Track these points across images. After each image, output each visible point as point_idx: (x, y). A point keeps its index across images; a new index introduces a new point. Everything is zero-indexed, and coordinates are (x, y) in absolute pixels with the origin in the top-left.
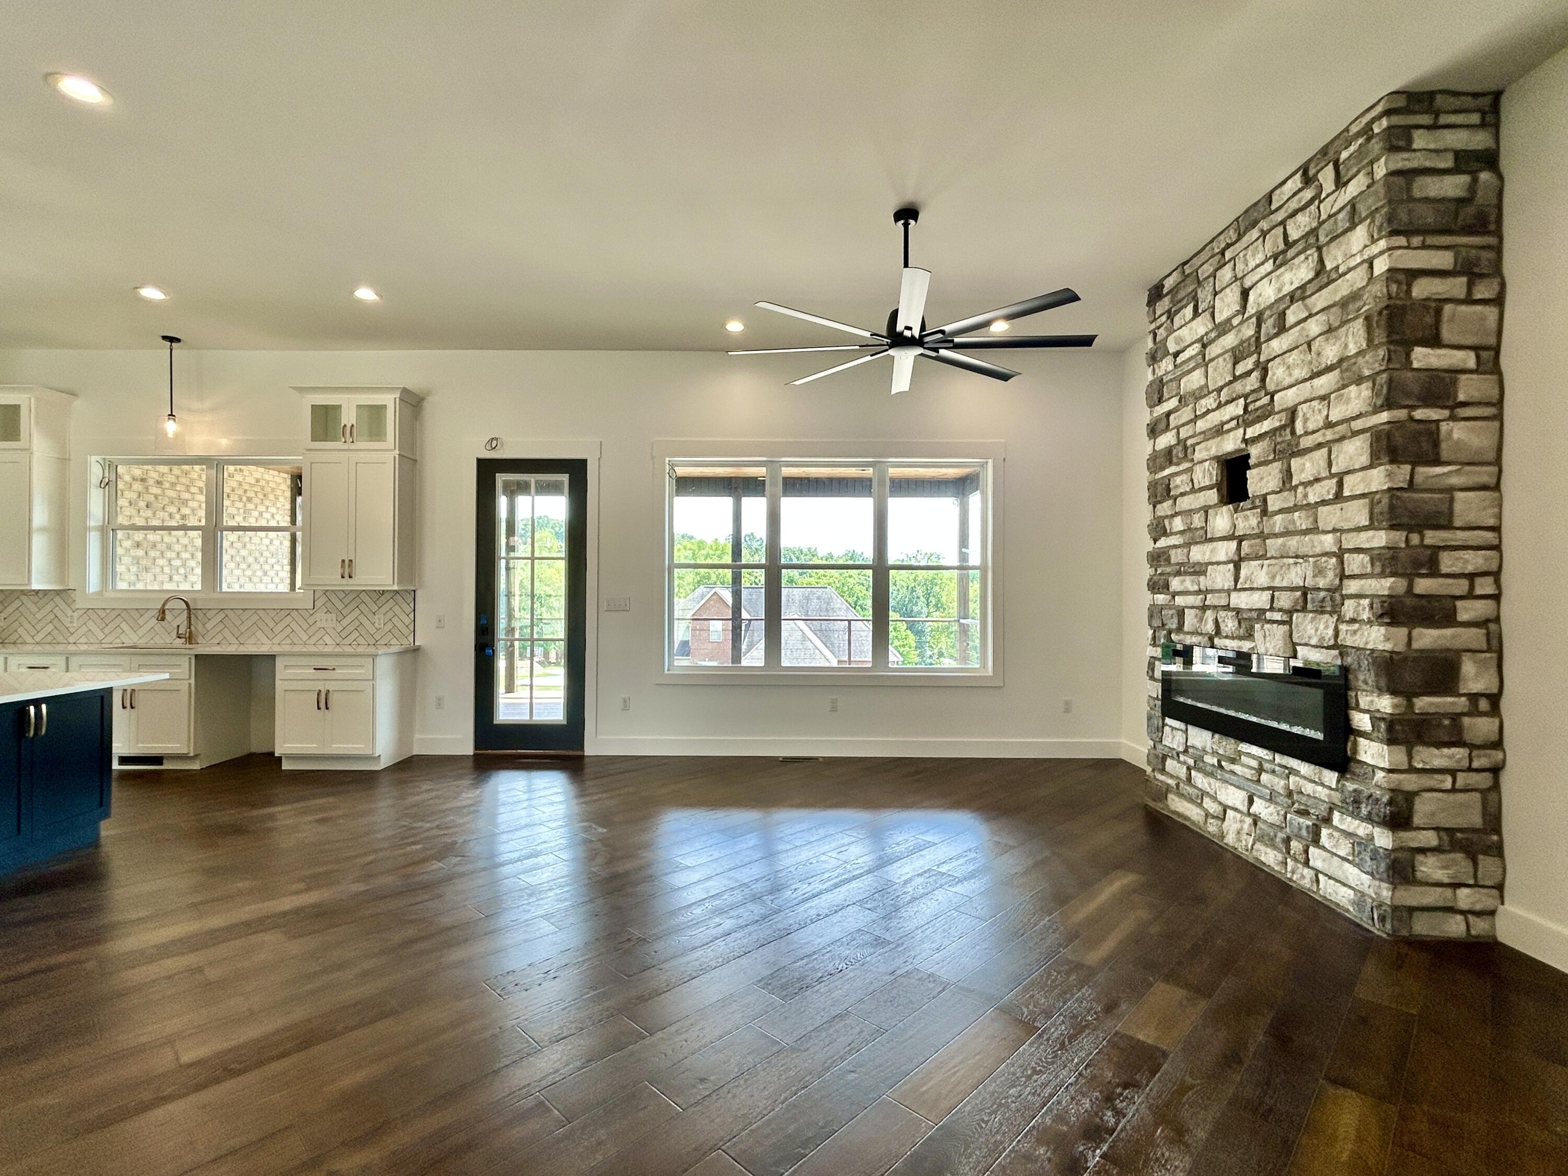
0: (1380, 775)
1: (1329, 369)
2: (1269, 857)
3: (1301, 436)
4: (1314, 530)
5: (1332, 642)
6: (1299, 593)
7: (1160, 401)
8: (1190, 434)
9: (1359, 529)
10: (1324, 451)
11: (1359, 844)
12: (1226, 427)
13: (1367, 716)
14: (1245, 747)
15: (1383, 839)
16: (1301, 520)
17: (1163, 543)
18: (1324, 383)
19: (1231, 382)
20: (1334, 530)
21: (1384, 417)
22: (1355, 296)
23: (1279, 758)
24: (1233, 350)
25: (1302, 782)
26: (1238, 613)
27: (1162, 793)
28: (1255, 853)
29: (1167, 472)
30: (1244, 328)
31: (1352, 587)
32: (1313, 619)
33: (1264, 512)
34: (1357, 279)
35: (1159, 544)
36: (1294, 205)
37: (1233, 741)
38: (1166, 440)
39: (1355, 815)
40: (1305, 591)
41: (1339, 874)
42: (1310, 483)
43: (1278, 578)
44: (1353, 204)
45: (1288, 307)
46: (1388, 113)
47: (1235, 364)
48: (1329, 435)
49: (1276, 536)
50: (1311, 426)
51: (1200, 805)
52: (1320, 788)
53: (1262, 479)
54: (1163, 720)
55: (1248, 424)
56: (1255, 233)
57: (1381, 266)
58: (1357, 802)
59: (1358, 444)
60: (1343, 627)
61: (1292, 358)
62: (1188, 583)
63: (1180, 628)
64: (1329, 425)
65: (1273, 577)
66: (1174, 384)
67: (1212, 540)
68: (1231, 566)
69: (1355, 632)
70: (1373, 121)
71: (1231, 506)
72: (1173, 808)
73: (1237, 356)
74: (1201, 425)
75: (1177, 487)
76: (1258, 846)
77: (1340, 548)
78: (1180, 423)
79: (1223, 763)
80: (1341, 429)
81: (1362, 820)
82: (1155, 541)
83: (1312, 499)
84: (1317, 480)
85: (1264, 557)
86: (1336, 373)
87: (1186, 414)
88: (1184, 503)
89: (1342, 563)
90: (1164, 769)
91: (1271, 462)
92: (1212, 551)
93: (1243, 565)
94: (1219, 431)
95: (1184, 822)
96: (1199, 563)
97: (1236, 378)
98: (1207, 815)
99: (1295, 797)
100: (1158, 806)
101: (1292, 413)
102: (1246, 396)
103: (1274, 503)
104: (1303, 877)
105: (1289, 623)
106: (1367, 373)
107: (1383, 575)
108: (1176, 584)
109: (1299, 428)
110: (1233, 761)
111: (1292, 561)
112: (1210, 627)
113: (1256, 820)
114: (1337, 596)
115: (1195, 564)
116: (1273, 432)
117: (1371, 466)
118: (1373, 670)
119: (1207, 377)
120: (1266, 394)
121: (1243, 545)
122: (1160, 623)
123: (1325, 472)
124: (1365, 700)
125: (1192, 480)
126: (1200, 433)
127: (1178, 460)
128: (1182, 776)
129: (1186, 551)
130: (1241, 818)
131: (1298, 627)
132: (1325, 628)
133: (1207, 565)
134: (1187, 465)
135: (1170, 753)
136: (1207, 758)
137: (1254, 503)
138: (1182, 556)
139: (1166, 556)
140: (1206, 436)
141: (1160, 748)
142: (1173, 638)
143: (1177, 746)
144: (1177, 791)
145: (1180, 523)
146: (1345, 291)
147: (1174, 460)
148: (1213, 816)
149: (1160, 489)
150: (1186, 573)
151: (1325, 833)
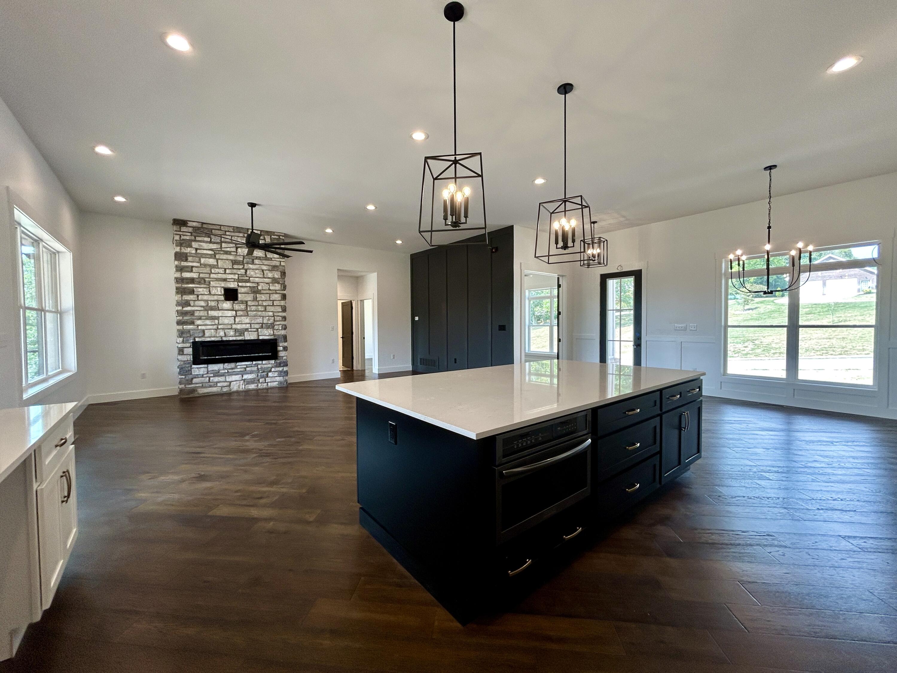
0: (284, 357)
1: (269, 278)
2: (252, 386)
3: (261, 290)
4: (265, 310)
5: (272, 334)
6: (260, 324)
7: (186, 260)
8: (207, 276)
9: (278, 312)
10: (269, 295)
11: (279, 372)
12: (228, 280)
13: (282, 348)
14: (238, 364)
15: (286, 369)
16: (261, 308)
17: (189, 308)
18: (267, 280)
19: (230, 269)
20: (272, 312)
22: (277, 266)
23: (254, 363)
24: (232, 260)
25: (262, 365)
27: (194, 390)
28: (246, 388)
29: (190, 285)
31: (278, 323)
32: (266, 330)
34: (277, 263)
35: (184, 309)
37: (233, 363)
39: (280, 366)
40: (262, 324)
41: (275, 380)
42: (264, 301)
43: (253, 321)
45: (255, 259)
46: (284, 236)
47: (233, 264)
48: (270, 292)
49: (251, 311)
51: (217, 386)
52: (269, 365)
53: (245, 297)
54: (191, 366)
55: (239, 282)
57: (283, 264)
59: (278, 295)
60: (275, 331)
61: (257, 271)
62: (208, 322)
63: (203, 336)
64: (270, 290)
65: (251, 321)
66: (197, 259)
67: (220, 310)
68: (233, 318)
69: (277, 332)
70: (281, 236)
71: (231, 301)
72: (202, 392)
73: (234, 262)
74: (212, 276)
75: (199, 291)
77: (274, 315)
78: (200, 272)
80: (274, 292)
83: (264, 304)
84: (266, 300)
85: (248, 316)
86: (271, 279)
88: (203, 297)
89: (274, 318)
90: (192, 383)
91: (248, 293)
92: (221, 313)
93: (236, 318)
94: (225, 280)
95: (208, 394)
96: (215, 317)
97: (233, 269)
98: (222, 387)
99: (260, 369)
100: (192, 395)
101: (257, 284)
102: (238, 274)
103: (249, 303)
104: (263, 386)
105: (257, 331)
106: (281, 282)
107: (285, 321)
109: (260, 288)
110: (232, 369)
111: (258, 317)
112: (222, 334)
113: (244, 380)
115: (212, 317)
116: (250, 287)
117: (281, 300)
118: (283, 339)
119: (217, 263)
120: (247, 277)
121: (237, 312)
122: (188, 335)
123: (268, 299)
124: (281, 344)
125: (210, 291)
126: (212, 278)
127: (199, 283)
128: (205, 381)
129: (206, 312)
130: (238, 382)
131: (261, 332)
132: (270, 331)
133: (219, 317)
134: (205, 286)
135: (197, 376)
136: (221, 372)
137: (242, 302)
138: (202, 313)
139: (192, 313)
140: (217, 280)
141: (191, 376)
142: (197, 340)
143: (201, 373)
144: (202, 387)
145: (203, 303)
146: (274, 264)
147: (195, 283)
148: (225, 387)
149: (187, 291)
150: (205, 319)
151: (270, 374)
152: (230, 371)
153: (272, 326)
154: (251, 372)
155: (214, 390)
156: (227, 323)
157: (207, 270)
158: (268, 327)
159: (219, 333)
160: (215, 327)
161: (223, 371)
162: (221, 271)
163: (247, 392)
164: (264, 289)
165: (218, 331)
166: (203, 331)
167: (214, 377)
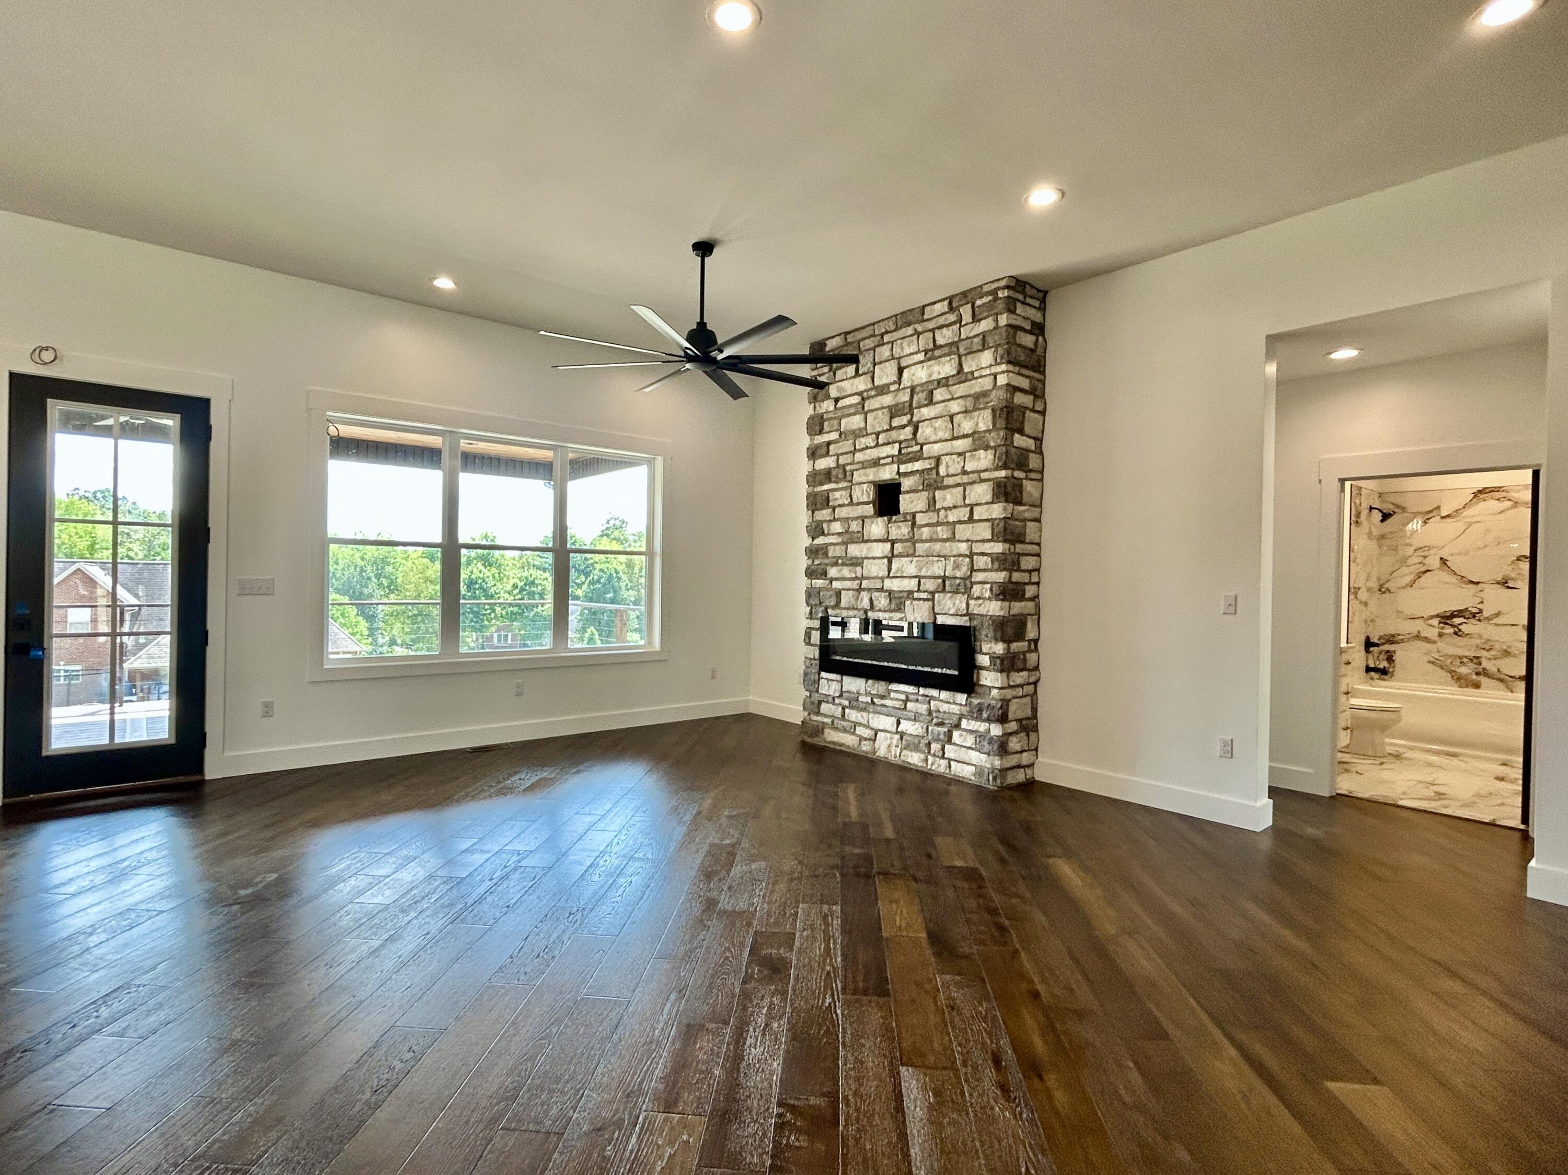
0: (995, 692)
1: (965, 436)
2: (914, 759)
3: (943, 477)
4: (952, 538)
5: (965, 612)
6: (940, 581)
7: (821, 432)
8: (849, 461)
9: (983, 541)
10: (961, 489)
11: (980, 736)
12: (882, 462)
13: (987, 657)
14: (894, 686)
15: (996, 730)
16: (942, 532)
17: (820, 540)
18: (961, 445)
19: (887, 430)
20: (967, 541)
21: (1003, 473)
22: (984, 394)
23: (922, 691)
24: (890, 408)
25: (940, 704)
26: (890, 594)
27: (818, 730)
28: (902, 758)
29: (826, 487)
30: (901, 394)
31: (979, 577)
32: (951, 597)
33: (914, 524)
34: (987, 383)
35: (817, 542)
36: (941, 321)
37: (883, 683)
38: (823, 463)
39: (978, 718)
40: (944, 579)
41: (966, 759)
42: (950, 508)
43: (924, 570)
44: (984, 335)
45: (936, 389)
46: (1007, 287)
47: (891, 418)
48: (965, 479)
49: (922, 541)
50: (951, 471)
51: (854, 733)
52: (954, 706)
53: (912, 502)
54: (819, 674)
55: (901, 462)
56: (910, 331)
57: (1002, 380)
58: (980, 711)
59: (985, 487)
60: (972, 602)
61: (938, 423)
62: (846, 572)
63: (837, 605)
64: (964, 472)
65: (921, 569)
66: (835, 422)
67: (867, 541)
68: (886, 560)
69: (980, 605)
70: (998, 289)
71: (885, 518)
72: (829, 739)
73: (894, 412)
74: (859, 457)
75: (836, 499)
76: (905, 752)
77: (971, 552)
78: (840, 452)
79: (875, 700)
80: (974, 477)
81: (984, 721)
82: (813, 539)
83: (951, 518)
84: (955, 507)
85: (913, 555)
86: (970, 439)
87: (847, 446)
88: (841, 513)
89: (972, 561)
90: (819, 712)
91: (920, 491)
92: (868, 549)
93: (894, 560)
94: (876, 463)
95: (839, 748)
96: (856, 558)
97: (891, 429)
98: (862, 739)
99: (934, 715)
100: (815, 741)
101: (938, 460)
102: (900, 442)
103: (921, 519)
104: (939, 766)
105: (933, 600)
106: (992, 444)
107: (999, 570)
108: (833, 572)
109: (942, 471)
110: (883, 697)
111: (936, 559)
112: (866, 603)
113: (902, 735)
114: (968, 582)
115: (852, 558)
116: (922, 472)
117: (992, 503)
118: (991, 628)
119: (866, 422)
120: (917, 444)
121: (895, 546)
122: (818, 601)
123: (960, 503)
124: (985, 647)
125: (851, 496)
126: (858, 463)
127: (837, 479)
128: (837, 715)
129: (843, 548)
130: (889, 735)
131: (941, 602)
132: (960, 602)
134: (846, 484)
135: (826, 699)
136: (862, 699)
137: (905, 518)
138: (840, 552)
139: (824, 551)
140: (865, 465)
141: (817, 697)
142: (829, 613)
143: (832, 693)
144: (832, 727)
145: (839, 527)
146: (978, 389)
147: (833, 479)
148: (866, 739)
149: (819, 500)
150: (843, 564)
151: (956, 734)
153: (965, 586)
154: (916, 718)
155: (848, 740)
156: (876, 574)
157: (850, 444)
158: (956, 589)
159: (862, 599)
160: (855, 584)
161: (865, 699)
163: (904, 769)
165: (863, 594)
166: (838, 594)
167: (850, 707)
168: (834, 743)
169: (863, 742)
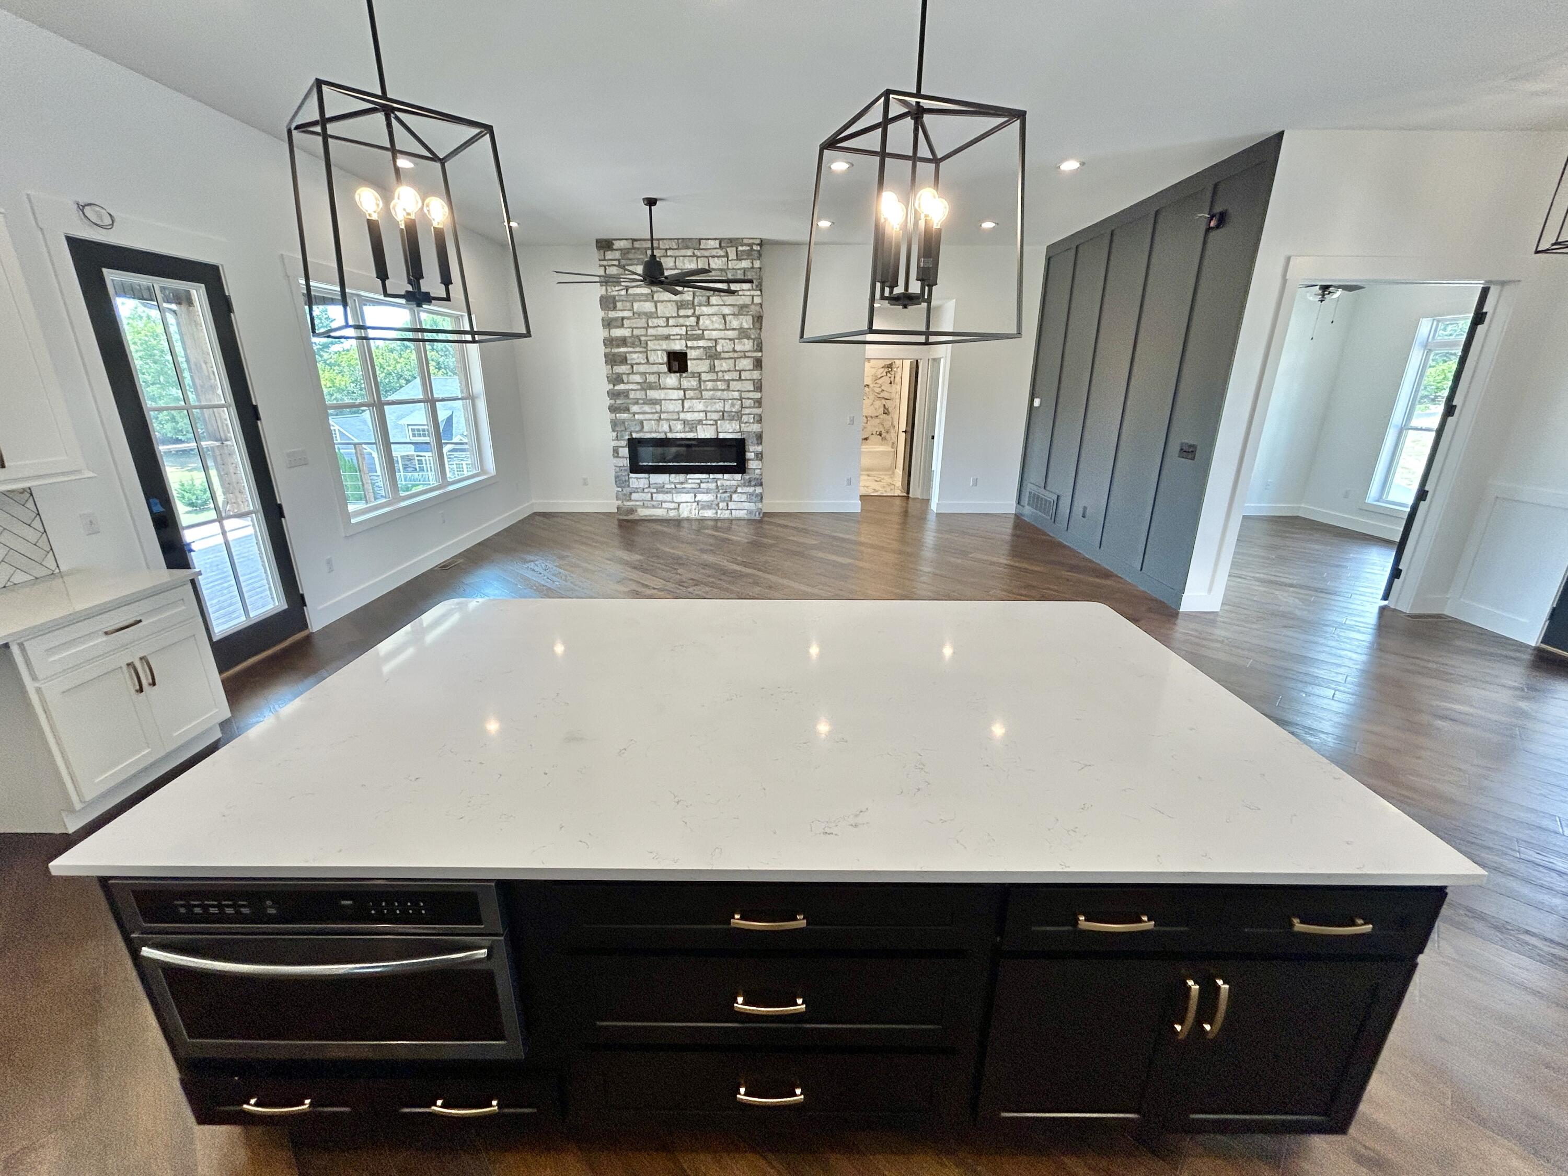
0: (757, 471)
1: (734, 329)
2: (709, 514)
3: (720, 353)
4: (728, 389)
5: (738, 430)
6: (721, 413)
7: (615, 308)
8: (642, 333)
9: (749, 391)
10: (733, 360)
11: (749, 494)
12: (672, 337)
13: (753, 453)
14: (690, 476)
15: (759, 490)
16: (720, 385)
17: (621, 387)
18: (731, 334)
19: (675, 317)
20: (738, 391)
21: (760, 354)
22: (746, 306)
23: (712, 476)
24: (676, 302)
25: (724, 481)
26: (684, 421)
27: (632, 511)
28: (700, 515)
30: (686, 295)
31: (747, 411)
32: (729, 423)
33: (700, 379)
34: (747, 300)
35: (617, 388)
36: (714, 253)
37: (681, 475)
39: (750, 486)
40: (723, 412)
41: (742, 507)
42: (726, 371)
43: (709, 407)
46: (759, 244)
47: (678, 309)
48: (736, 355)
49: (707, 390)
51: (661, 508)
52: (732, 482)
53: (697, 365)
54: (629, 475)
55: (687, 339)
58: (750, 481)
59: (748, 361)
60: (743, 425)
61: (715, 318)
62: (647, 408)
63: (641, 430)
64: (734, 351)
65: (707, 407)
66: (627, 303)
67: (663, 389)
68: (680, 401)
69: (747, 426)
70: (754, 244)
71: (677, 374)
72: (642, 514)
74: (651, 331)
75: (634, 359)
76: (702, 511)
77: (741, 397)
78: (634, 326)
80: (742, 354)
82: (614, 385)
83: (727, 377)
84: (729, 371)
85: (701, 398)
86: (737, 332)
87: (640, 323)
88: (639, 368)
90: (631, 499)
91: (702, 359)
92: (664, 394)
93: (685, 401)
94: (667, 337)
95: (651, 518)
96: (656, 400)
97: (679, 316)
98: (668, 509)
99: (720, 488)
100: (630, 517)
101: (715, 341)
102: (687, 326)
103: (704, 377)
104: (725, 514)
105: (716, 424)
106: (753, 337)
109: (719, 348)
110: (682, 483)
111: (717, 401)
112: (666, 428)
113: (698, 502)
114: (739, 414)
115: (651, 400)
116: (704, 348)
117: (749, 370)
118: (755, 439)
119: (656, 308)
120: (699, 329)
121: (687, 392)
122: (623, 428)
123: (732, 369)
124: (751, 449)
125: (647, 358)
126: (651, 336)
127: (633, 345)
128: (646, 499)
129: (643, 392)
130: (689, 504)
131: (721, 426)
132: (735, 425)
133: (661, 400)
134: (641, 349)
135: (636, 490)
136: (666, 486)
137: (693, 375)
138: (640, 395)
139: (625, 394)
140: (657, 338)
141: (628, 490)
142: (634, 435)
143: (641, 486)
144: (643, 506)
145: (638, 378)
146: (741, 302)
147: (629, 345)
148: (671, 509)
149: (618, 359)
150: (643, 404)
151: (735, 497)
152: (678, 486)
153: (738, 416)
154: (708, 491)
155: (659, 513)
156: (672, 410)
157: (642, 322)
158: (732, 418)
159: (662, 426)
160: (656, 416)
161: (668, 486)
162: (662, 322)
163: (702, 520)
164: (726, 350)
165: (661, 422)
166: (641, 423)
167: (657, 492)
168: (646, 516)
169: (670, 512)
